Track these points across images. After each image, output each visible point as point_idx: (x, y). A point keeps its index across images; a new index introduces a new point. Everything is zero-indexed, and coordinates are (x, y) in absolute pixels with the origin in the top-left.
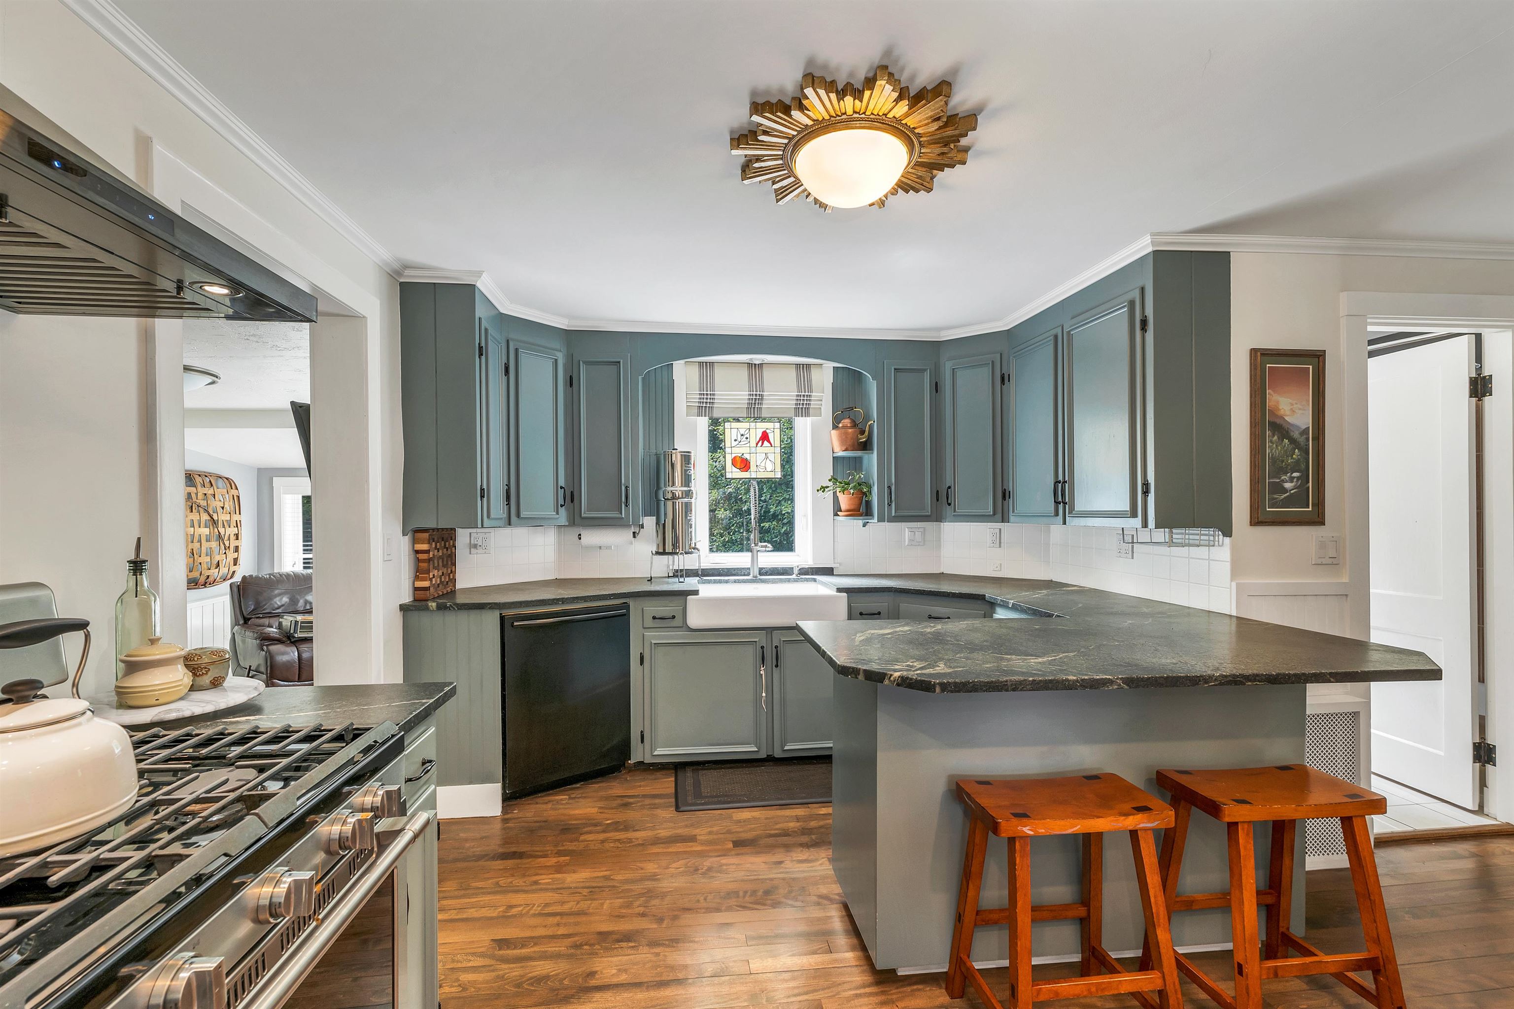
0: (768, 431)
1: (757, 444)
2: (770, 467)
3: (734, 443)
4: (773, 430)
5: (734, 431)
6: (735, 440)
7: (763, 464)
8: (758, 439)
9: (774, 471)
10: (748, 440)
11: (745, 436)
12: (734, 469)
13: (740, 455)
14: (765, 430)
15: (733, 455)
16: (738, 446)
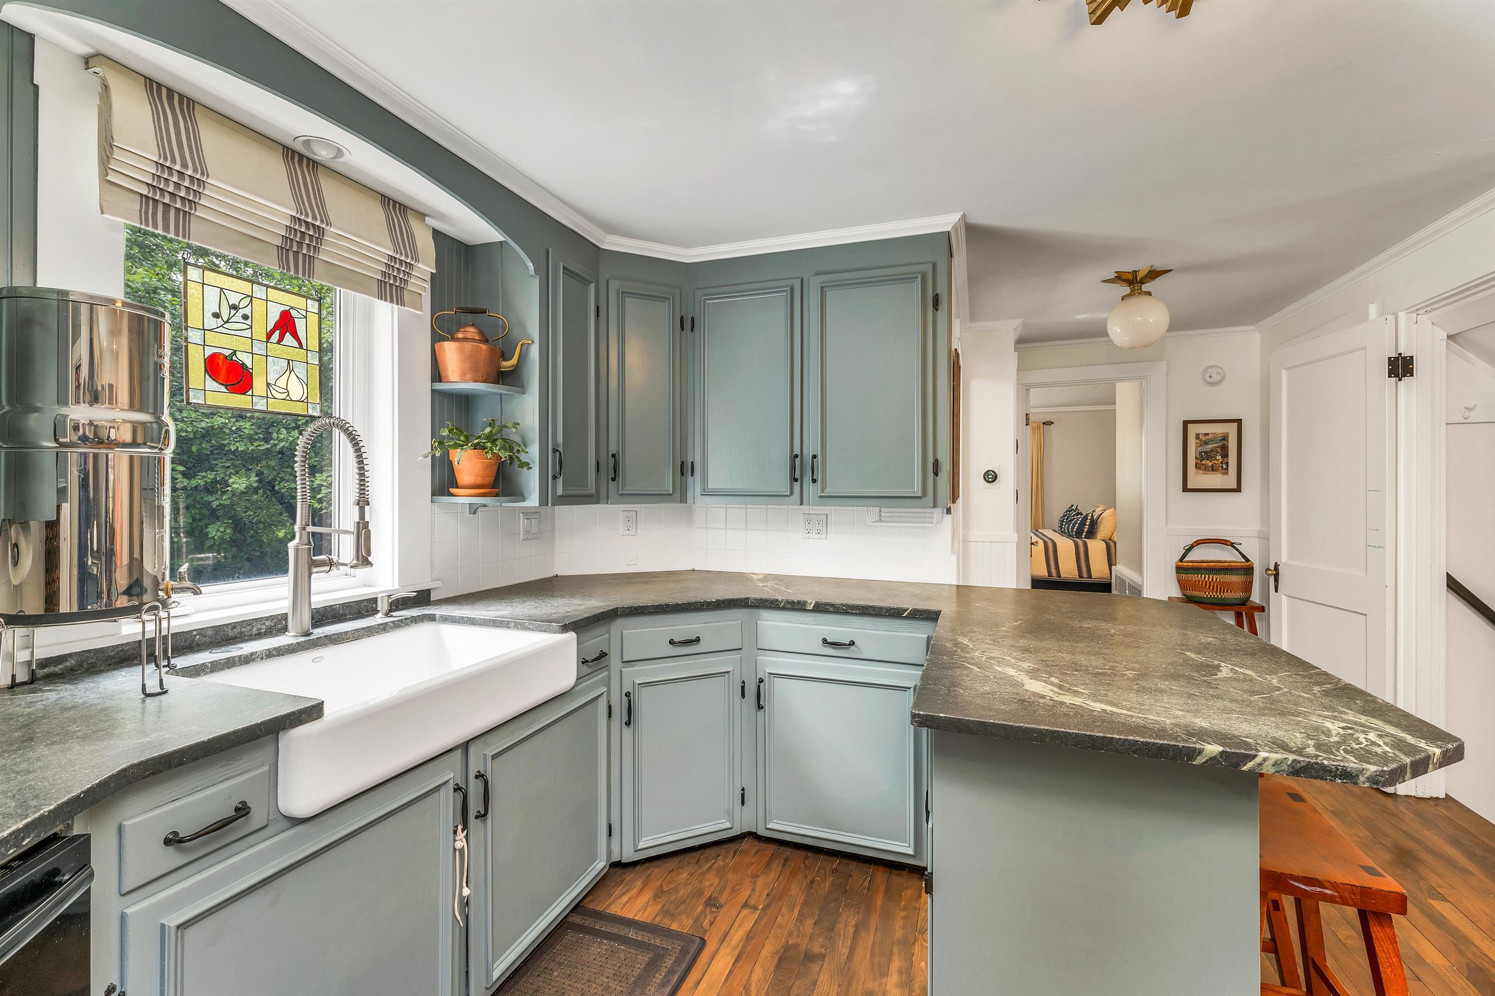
0: (293, 313)
1: (269, 336)
2: (297, 391)
3: (211, 323)
4: (304, 313)
5: (212, 295)
6: (216, 315)
7: (282, 382)
8: (271, 326)
9: (305, 401)
10: (249, 322)
11: (241, 312)
12: (211, 384)
13: (227, 353)
14: (287, 308)
15: (209, 351)
16: (221, 330)
